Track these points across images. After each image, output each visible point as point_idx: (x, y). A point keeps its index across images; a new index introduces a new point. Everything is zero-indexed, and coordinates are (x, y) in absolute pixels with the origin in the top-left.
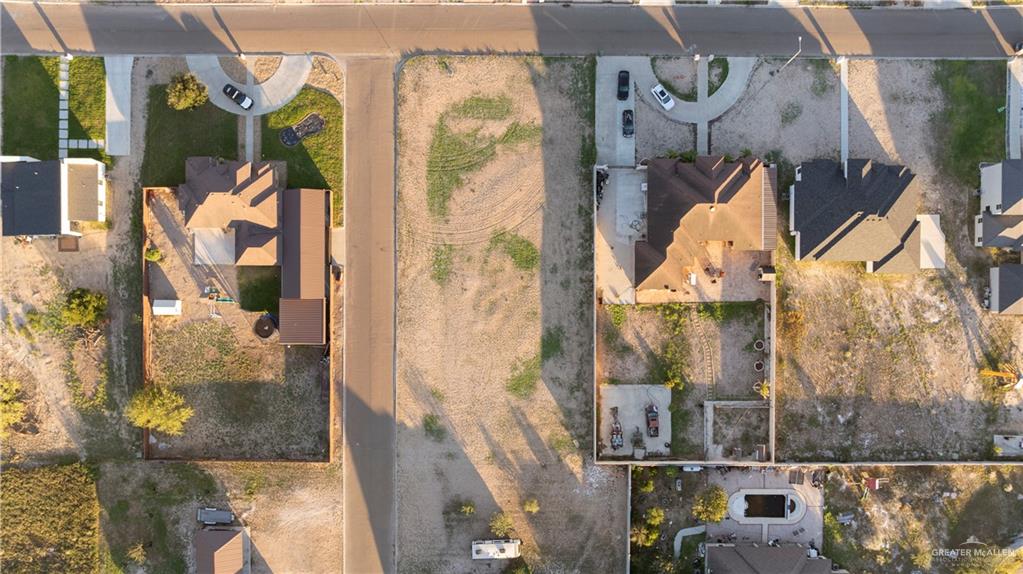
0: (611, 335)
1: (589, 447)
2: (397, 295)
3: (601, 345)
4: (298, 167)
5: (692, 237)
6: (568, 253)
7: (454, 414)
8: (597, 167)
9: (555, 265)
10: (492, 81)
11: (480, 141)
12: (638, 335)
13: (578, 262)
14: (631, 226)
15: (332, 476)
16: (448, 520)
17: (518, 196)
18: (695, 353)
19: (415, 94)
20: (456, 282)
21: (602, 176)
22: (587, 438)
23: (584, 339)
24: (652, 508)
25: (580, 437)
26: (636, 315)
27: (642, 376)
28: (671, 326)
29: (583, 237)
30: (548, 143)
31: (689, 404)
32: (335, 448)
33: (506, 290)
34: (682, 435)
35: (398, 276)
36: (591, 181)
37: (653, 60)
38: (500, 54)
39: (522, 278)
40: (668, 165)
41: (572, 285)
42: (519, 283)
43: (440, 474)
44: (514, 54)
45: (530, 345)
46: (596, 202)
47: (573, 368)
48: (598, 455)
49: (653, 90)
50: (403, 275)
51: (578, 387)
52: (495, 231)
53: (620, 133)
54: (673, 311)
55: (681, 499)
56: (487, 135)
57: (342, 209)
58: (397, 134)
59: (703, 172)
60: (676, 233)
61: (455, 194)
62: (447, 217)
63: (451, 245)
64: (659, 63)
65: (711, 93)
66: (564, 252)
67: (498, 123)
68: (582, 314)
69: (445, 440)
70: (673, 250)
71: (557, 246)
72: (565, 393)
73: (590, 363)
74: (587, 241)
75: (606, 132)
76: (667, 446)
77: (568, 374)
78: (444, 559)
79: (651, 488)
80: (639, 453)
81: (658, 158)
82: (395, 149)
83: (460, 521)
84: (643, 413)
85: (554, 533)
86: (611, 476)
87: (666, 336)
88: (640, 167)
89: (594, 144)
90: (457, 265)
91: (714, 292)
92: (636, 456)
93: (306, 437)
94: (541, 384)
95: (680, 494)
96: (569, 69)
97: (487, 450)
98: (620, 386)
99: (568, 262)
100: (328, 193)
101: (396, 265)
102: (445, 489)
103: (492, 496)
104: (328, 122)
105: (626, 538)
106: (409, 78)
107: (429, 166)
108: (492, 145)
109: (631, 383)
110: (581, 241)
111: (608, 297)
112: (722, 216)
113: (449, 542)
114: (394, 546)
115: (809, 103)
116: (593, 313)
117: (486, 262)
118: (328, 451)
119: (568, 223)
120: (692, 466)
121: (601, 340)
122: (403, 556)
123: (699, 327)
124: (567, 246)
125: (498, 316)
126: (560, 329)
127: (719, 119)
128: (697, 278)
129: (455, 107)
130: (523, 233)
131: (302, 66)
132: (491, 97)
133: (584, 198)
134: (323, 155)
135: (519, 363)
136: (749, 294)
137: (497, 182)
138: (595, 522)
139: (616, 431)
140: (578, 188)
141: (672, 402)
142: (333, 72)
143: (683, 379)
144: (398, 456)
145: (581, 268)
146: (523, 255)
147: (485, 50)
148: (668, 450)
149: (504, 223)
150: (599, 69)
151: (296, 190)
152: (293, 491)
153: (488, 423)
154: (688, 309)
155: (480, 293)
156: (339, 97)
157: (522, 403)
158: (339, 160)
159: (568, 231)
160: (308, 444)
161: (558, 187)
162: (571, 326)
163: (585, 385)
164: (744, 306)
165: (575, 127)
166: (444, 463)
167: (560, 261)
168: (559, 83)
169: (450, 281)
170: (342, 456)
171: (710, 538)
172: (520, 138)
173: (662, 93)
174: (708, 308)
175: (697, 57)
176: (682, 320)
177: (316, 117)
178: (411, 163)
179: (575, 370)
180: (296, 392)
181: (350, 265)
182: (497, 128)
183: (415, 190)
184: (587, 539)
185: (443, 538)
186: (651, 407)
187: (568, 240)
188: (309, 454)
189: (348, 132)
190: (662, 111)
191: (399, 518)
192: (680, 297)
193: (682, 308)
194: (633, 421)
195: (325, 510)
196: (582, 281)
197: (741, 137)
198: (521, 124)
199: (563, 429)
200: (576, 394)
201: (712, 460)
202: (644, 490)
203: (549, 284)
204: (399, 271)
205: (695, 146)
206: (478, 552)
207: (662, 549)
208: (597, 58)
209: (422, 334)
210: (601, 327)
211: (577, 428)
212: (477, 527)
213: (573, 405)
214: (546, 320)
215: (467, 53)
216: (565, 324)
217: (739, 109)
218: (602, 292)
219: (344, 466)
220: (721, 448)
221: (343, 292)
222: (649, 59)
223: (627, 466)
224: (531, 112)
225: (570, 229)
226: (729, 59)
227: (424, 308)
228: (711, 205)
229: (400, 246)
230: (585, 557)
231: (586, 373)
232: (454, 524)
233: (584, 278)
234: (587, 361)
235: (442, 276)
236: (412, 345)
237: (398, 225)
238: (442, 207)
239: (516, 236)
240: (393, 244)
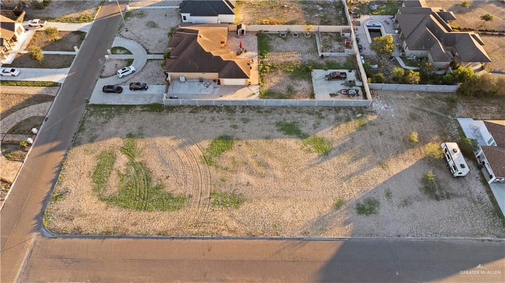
1: (360, 109)
6: (223, 119)
10: (84, 163)
11: (128, 172)
13: (230, 114)
16: (443, 197)
19: (76, 219)
20: (241, 190)
23: (285, 111)
24: (393, 73)
25: (354, 114)
27: (307, 82)
28: (273, 69)
31: (322, 62)
33: (249, 156)
34: (342, 65)
35: (235, 236)
37: (101, 77)
39: (240, 146)
41: (246, 117)
42: (244, 148)
43: (405, 203)
47: (306, 117)
50: (234, 231)
51: (319, 114)
52: (203, 163)
53: (144, 92)
54: (264, 68)
56: (125, 167)
58: (106, 235)
60: (214, 55)
61: (168, 190)
62: (187, 196)
63: (211, 194)
64: (104, 75)
65: (131, 54)
66: (222, 121)
67: (118, 161)
68: (267, 112)
69: (376, 199)
71: (218, 125)
72: (323, 121)
73: (301, 107)
76: (350, 71)
79: (381, 75)
80: (358, 83)
84: (331, 81)
85: (427, 129)
86: (377, 98)
87: (280, 72)
89: (148, 105)
90: (228, 190)
92: (361, 84)
96: (92, 118)
97: (377, 169)
98: (315, 92)
99: (229, 119)
101: (225, 238)
102: (418, 199)
106: (60, 225)
107: (141, 209)
108: (134, 164)
109: (313, 87)
110: (215, 112)
111: (254, 98)
113: (461, 196)
114: (483, 240)
115: (148, 19)
117: (226, 169)
119: (202, 119)
120: (360, 61)
122: (489, 233)
123: (273, 58)
124: (218, 119)
125: (269, 161)
126: (278, 124)
127: (147, 50)
130: (206, 145)
132: (96, 165)
133: (185, 110)
135: (306, 148)
136: (254, 40)
137: (164, 161)
138: (412, 107)
140: (176, 114)
141: (322, 69)
144: (399, 236)
145: (234, 113)
147: (57, 169)
148: (353, 71)
149: (197, 157)
150: (97, 102)
154: (262, 62)
155: (251, 173)
157: (335, 145)
159: (207, 119)
161: (175, 124)
162: (276, 117)
166: (395, 200)
168: (100, 123)
169: (241, 194)
171: (402, 54)
172: (133, 147)
174: (261, 55)
176: (269, 64)
178: (135, 224)
179: (308, 116)
182: (122, 160)
184: (424, 111)
185: (459, 200)
186: (327, 77)
191: (455, 236)
193: (262, 65)
194: (338, 86)
196: (243, 112)
198: (122, 145)
200: (324, 115)
201: (355, 53)
203: (244, 130)
204: (230, 235)
205: (159, 60)
206: (462, 167)
209: (287, 216)
213: (332, 117)
214: (272, 132)
215: (54, 182)
216: (274, 121)
220: (346, 50)
222: (100, 79)
224: (116, 140)
225: (205, 118)
226: (113, 46)
227: (264, 215)
228: (198, 37)
229: (208, 234)
230: (437, 112)
231: (309, 109)
232: (444, 192)
233: (241, 111)
234: (300, 109)
235: (237, 201)
236: (297, 224)
237: (188, 236)
238: (177, 200)
239: (207, 149)
240: (205, 241)
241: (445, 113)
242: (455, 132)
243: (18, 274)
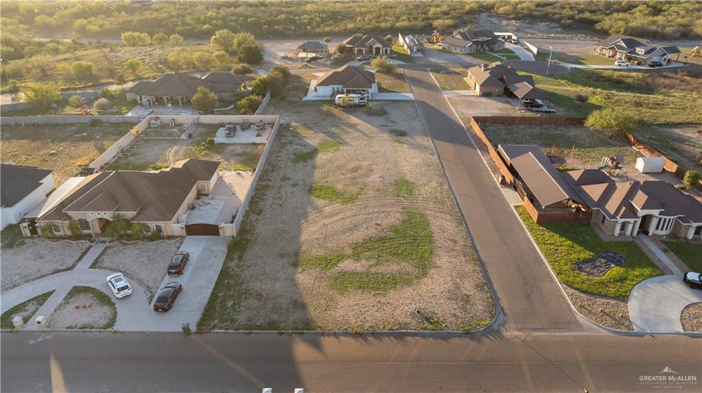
7: (384, 137)
9: (293, 187)
11: (371, 257)
12: (227, 160)
13: (270, 188)
14: (208, 204)
17: (327, 221)
20: (390, 180)
22: (282, 130)
23: (275, 158)
25: (288, 130)
26: (224, 166)
29: (262, 199)
36: (243, 230)
39: (326, 182)
41: (279, 179)
42: (330, 180)
43: (392, 122)
45: (324, 157)
52: (352, 203)
53: (193, 259)
56: (363, 261)
57: (520, 214)
61: (397, 223)
62: (404, 211)
63: (398, 197)
66: (283, 193)
67: (350, 269)
68: (274, 167)
69: (390, 130)
73: (272, 151)
74: (259, 197)
75: (210, 261)
76: (224, 127)
77: (292, 147)
82: (476, 251)
84: (237, 136)
89: (230, 253)
90: (391, 188)
93: (496, 130)
97: (358, 127)
98: (251, 143)
99: (280, 189)
101: (451, 188)
103: (355, 116)
104: (573, 269)
107: (432, 240)
108: (357, 254)
109: (241, 144)
110: (265, 198)
111: (247, 173)
117: (362, 189)
118: (475, 119)
119: (275, 206)
125: (349, 167)
126: (295, 162)
127: (56, 272)
129: (409, 283)
130: (323, 202)
131: (647, 321)
133: (253, 219)
134: (562, 246)
135: (333, 151)
137: (350, 230)
140: (258, 225)
144: (423, 125)
146: (324, 191)
149: (343, 207)
153: (357, 134)
155: (367, 176)
156: (571, 291)
158: (541, 243)
163: (279, 144)
165: (248, 267)
167: (288, 189)
169: (395, 181)
172: (321, 259)
178: (454, 241)
179: (286, 149)
182: (350, 265)
186: (230, 137)
187: (278, 198)
194: (246, 133)
196: (270, 180)
198: (319, 269)
199: (300, 133)
200: (287, 142)
203: (300, 180)
205: (103, 252)
208: (194, 330)
209: (416, 161)
213: (291, 139)
215: (398, 335)
216: (290, 164)
218: (252, 175)
219: (462, 123)
225: (274, 203)
229: (449, 196)
231: (276, 147)
233: (267, 182)
235: (404, 183)
236: (424, 157)
237: (456, 206)
238: (410, 216)
239: (330, 201)
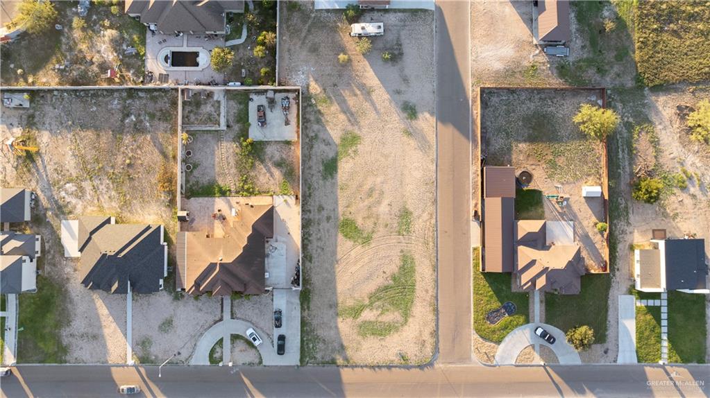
0: (289, 174)
1: (305, 98)
2: (436, 200)
3: (297, 166)
4: (504, 288)
5: (234, 240)
6: (319, 230)
7: (396, 119)
8: (300, 288)
9: (328, 222)
11: (379, 307)
12: (272, 175)
13: (312, 224)
14: (276, 248)
15: (478, 78)
16: (400, 49)
17: (353, 269)
18: (232, 161)
19: (424, 338)
20: (396, 210)
21: (296, 283)
22: (306, 104)
23: (308, 171)
24: (262, 57)
25: (311, 105)
26: (272, 188)
27: (268, 146)
28: (249, 181)
29: (309, 241)
30: (333, 305)
31: (236, 127)
32: (476, 97)
33: (361, 205)
34: (242, 107)
35: (435, 214)
36: (304, 279)
37: (261, 362)
38: (366, 366)
39: (350, 213)
40: (251, 289)
41: (316, 208)
42: (352, 209)
43: (405, 80)
44: (356, 366)
45: (345, 167)
46: (300, 264)
47: (316, 152)
48: (299, 93)
49: (261, 341)
50: (431, 214)
51: (312, 139)
52: (369, 244)
53: (284, 312)
54: (247, 190)
55: (242, 64)
56: (375, 310)
57: (474, 260)
58: (436, 311)
59: (226, 284)
60: (246, 243)
61: (396, 270)
62: (402, 254)
63: (399, 235)
64: (257, 361)
65: (221, 340)
66: (322, 230)
67: (368, 319)
68: (309, 188)
69: (402, 103)
70: (247, 231)
71: (327, 235)
72: (321, 135)
73: (304, 155)
74: (307, 239)
75: (293, 313)
76: (252, 100)
77: (319, 148)
78: (402, 23)
79: (263, 70)
80: (270, 94)
81: (258, 295)
82: (437, 301)
83: (392, 49)
84: (268, 122)
85: (328, 41)
86: (289, 79)
87: (252, 174)
88: (270, 289)
89: (302, 304)
90: (395, 221)
91: (219, 203)
92: (272, 92)
93: (497, 105)
94: (337, 141)
95: (243, 67)
96: (319, 356)
97: (374, 96)
98: (283, 140)
99: (319, 224)
100: (483, 270)
101: (437, 221)
102: (402, 70)
103: (370, 65)
104: (484, 319)
105: (279, 36)
106: (429, 350)
107: (414, 289)
108: (371, 304)
109: (276, 142)
110: (310, 238)
111: (292, 200)
112: (214, 254)
113: (399, 35)
114: (436, 32)
115: (154, 334)
116: (302, 189)
117: (375, 224)
118: (481, 95)
119: (319, 250)
120: (235, 86)
121: (297, 171)
122: (430, 25)
123: (229, 180)
125: (366, 187)
126: (325, 178)
127: (216, 322)
128: (231, 214)
129: (397, 329)
130: (350, 243)
131: (502, 357)
132: (372, 337)
133: (308, 268)
134: (486, 296)
135: (352, 155)
136: (195, 203)
137: (368, 279)
138: (301, 47)
139: (286, 109)
140: (313, 275)
141: (248, 130)
142: (480, 353)
143: (241, 144)
144: (434, 92)
145: (311, 220)
146: (349, 228)
147: (377, 369)
148: (251, 97)
149: (363, 250)
150: (298, 357)
151: (505, 271)
152: (505, 68)
153: (372, 115)
154: (237, 192)
155: (379, 202)
156: (476, 336)
157: (350, 128)
158: (476, 293)
159: (319, 245)
160: (495, 100)
161: (326, 275)
162: (317, 180)
163: (307, 140)
164: (199, 194)
165: (314, 316)
167: (324, 225)
168: (325, 346)
169: (399, 211)
170: (472, 91)
171: (223, 38)
172: (352, 309)
173: (254, 339)
174: (223, 193)
175: (230, 364)
176: (241, 185)
177: (492, 322)
179: (314, 150)
180: (503, 135)
181: (468, 221)
182: (368, 315)
183: (423, 273)
184: (305, 37)
185: (403, 37)
186: (262, 126)
187: (319, 239)
188: (494, 93)
189: (470, 312)
190: (255, 328)
191: (433, 51)
192: (242, 200)
193: (241, 193)
194: (274, 116)
195: (483, 55)
196: (310, 211)
197: (201, 310)
198: (351, 318)
199: (322, 111)
200: (313, 135)
201: (221, 90)
202: (268, 69)
203: (332, 209)
204: (434, 217)
205: (232, 304)
206: (380, 27)
207: (255, 29)
208: (299, 364)
209: (418, 174)
210: (296, 180)
211: (312, 111)
212: (380, 44)
213: (316, 127)
214: (334, 185)
215: (389, 367)
216: (321, 182)
217: (202, 329)
218: (296, 203)
219: (471, 85)
220: (215, 98)
221: (472, 203)
222: (264, 363)
223: (279, 85)
224: (345, 326)
225: (318, 246)
226: (209, 364)
227: (417, 192)
228: (222, 262)
229: (433, 235)
230: (307, 25)
231: (306, 148)
232: (396, 47)
233: (308, 213)
234: (305, 156)
235: (405, 215)
236: (425, 167)
237: (435, 249)
238: (405, 262)
239: (354, 242)
240: (439, 236)
241: (309, 18)
242: (333, 17)
243: (465, 365)
